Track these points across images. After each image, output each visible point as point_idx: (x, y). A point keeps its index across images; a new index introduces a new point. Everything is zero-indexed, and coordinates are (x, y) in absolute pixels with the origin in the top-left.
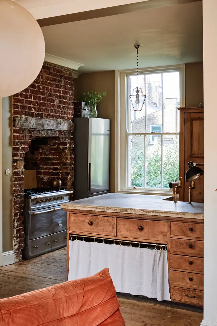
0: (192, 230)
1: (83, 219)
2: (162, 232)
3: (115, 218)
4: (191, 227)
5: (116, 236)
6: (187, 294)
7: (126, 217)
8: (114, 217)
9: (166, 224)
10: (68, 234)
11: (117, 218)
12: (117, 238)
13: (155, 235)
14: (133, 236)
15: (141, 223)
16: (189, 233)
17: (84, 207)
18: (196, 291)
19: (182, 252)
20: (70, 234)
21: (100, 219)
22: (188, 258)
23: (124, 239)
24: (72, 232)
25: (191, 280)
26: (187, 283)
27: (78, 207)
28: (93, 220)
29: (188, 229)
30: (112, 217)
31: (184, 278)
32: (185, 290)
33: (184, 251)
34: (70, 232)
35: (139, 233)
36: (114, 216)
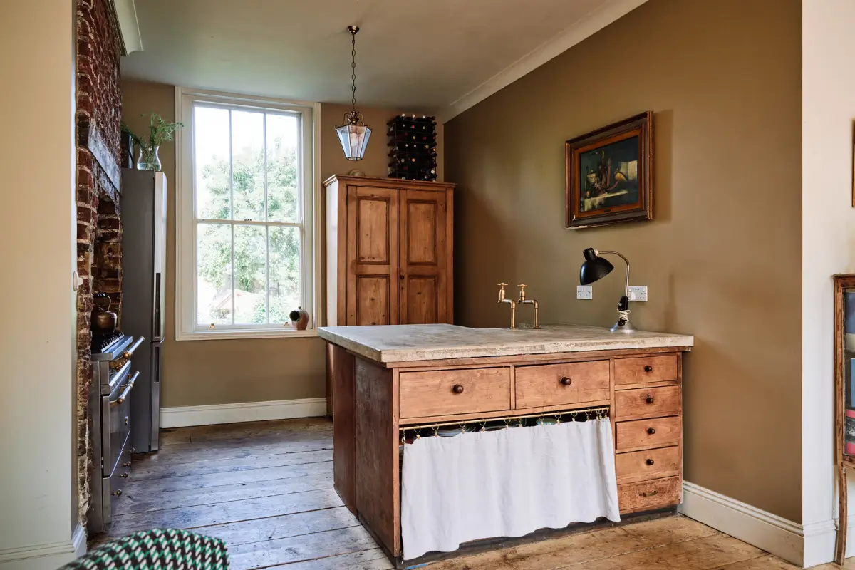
0: (648, 369)
1: (438, 382)
2: (602, 383)
3: (512, 368)
4: (646, 364)
5: (514, 407)
6: (642, 492)
7: (536, 363)
8: (509, 367)
9: (608, 364)
10: (397, 426)
11: (516, 366)
12: (516, 413)
13: (589, 392)
14: (550, 400)
15: (565, 371)
16: (643, 375)
17: (446, 352)
18: (655, 482)
19: (635, 414)
20: (401, 426)
21: (479, 375)
22: (645, 423)
23: (530, 411)
24: (405, 421)
25: (649, 462)
26: (643, 471)
27: (431, 352)
28: (461, 381)
29: (642, 368)
30: (506, 367)
31: (638, 464)
32: (640, 486)
33: (638, 411)
34: (402, 422)
35: (561, 392)
36: (508, 364)
